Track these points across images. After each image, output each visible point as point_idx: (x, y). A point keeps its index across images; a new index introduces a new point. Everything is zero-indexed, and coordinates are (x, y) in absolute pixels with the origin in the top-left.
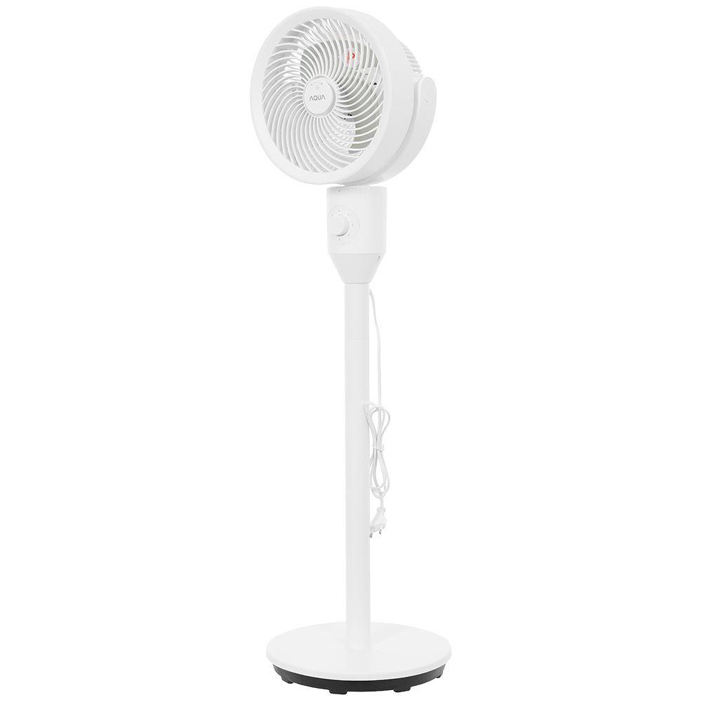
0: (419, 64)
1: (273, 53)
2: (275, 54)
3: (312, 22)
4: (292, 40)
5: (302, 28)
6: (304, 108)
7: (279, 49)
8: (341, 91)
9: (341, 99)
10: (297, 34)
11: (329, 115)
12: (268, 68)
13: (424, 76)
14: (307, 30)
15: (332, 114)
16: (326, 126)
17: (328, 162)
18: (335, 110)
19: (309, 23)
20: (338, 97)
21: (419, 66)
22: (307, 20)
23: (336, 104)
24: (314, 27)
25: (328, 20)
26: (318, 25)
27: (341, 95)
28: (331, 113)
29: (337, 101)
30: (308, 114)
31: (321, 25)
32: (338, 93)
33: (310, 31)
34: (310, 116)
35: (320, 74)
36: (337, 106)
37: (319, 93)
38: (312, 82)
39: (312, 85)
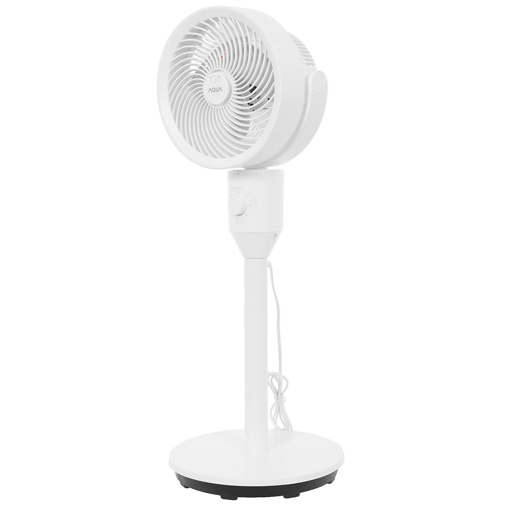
0: (313, 58)
1: (177, 48)
2: (178, 49)
6: (206, 102)
7: (183, 44)
8: (237, 83)
9: (238, 91)
12: (173, 62)
13: (317, 70)
15: (230, 103)
16: (223, 115)
18: (231, 101)
20: (234, 89)
21: (313, 60)
23: (232, 96)
27: (238, 87)
29: (233, 93)
30: (208, 104)
34: (212, 108)
35: (218, 68)
36: (233, 98)
37: (217, 86)
38: (210, 75)
39: (210, 78)
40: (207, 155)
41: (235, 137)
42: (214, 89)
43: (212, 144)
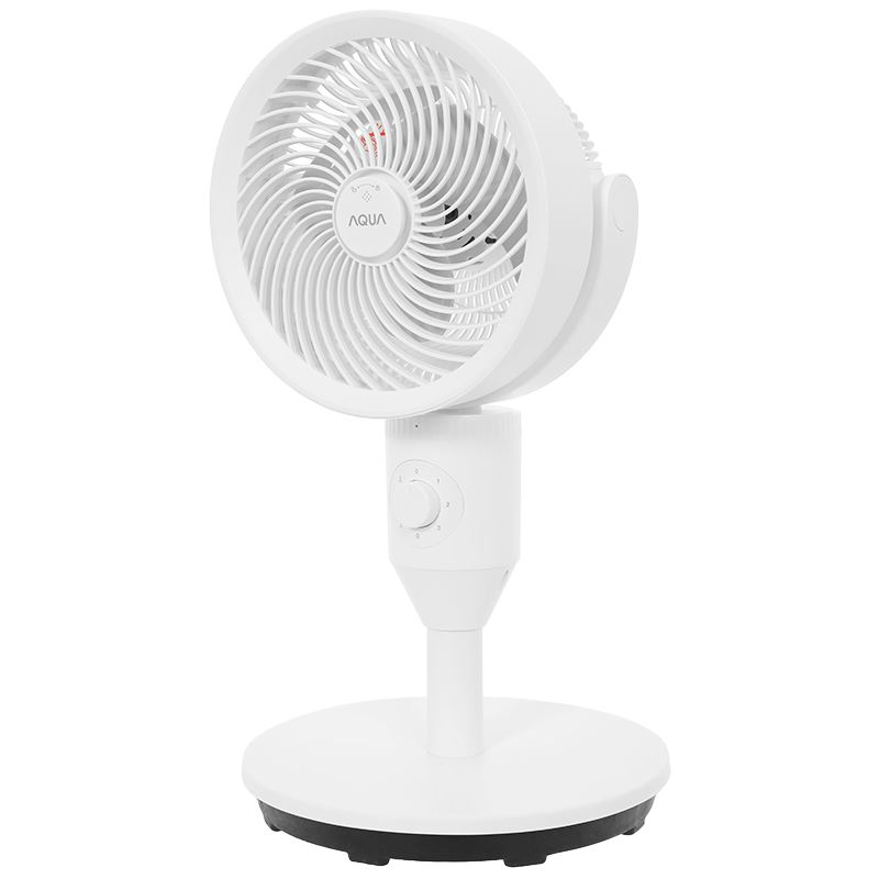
1: (263, 113)
3: (355, 45)
4: (304, 85)
5: (326, 57)
6: (340, 249)
7: (274, 104)
9: (423, 215)
10: (314, 71)
11: (399, 256)
14: (338, 62)
15: (407, 253)
17: (410, 361)
18: (408, 249)
19: (346, 48)
20: (415, 210)
22: (341, 42)
23: (412, 236)
24: (356, 55)
25: (387, 41)
26: (365, 50)
27: (423, 205)
28: (404, 250)
29: (414, 220)
30: (351, 260)
31: (372, 50)
32: (414, 203)
33: (346, 63)
34: (357, 264)
35: (373, 167)
36: (413, 241)
37: (371, 210)
38: (355, 183)
39: (354, 190)
40: (343, 379)
41: (415, 337)
42: (363, 219)
43: (356, 353)
